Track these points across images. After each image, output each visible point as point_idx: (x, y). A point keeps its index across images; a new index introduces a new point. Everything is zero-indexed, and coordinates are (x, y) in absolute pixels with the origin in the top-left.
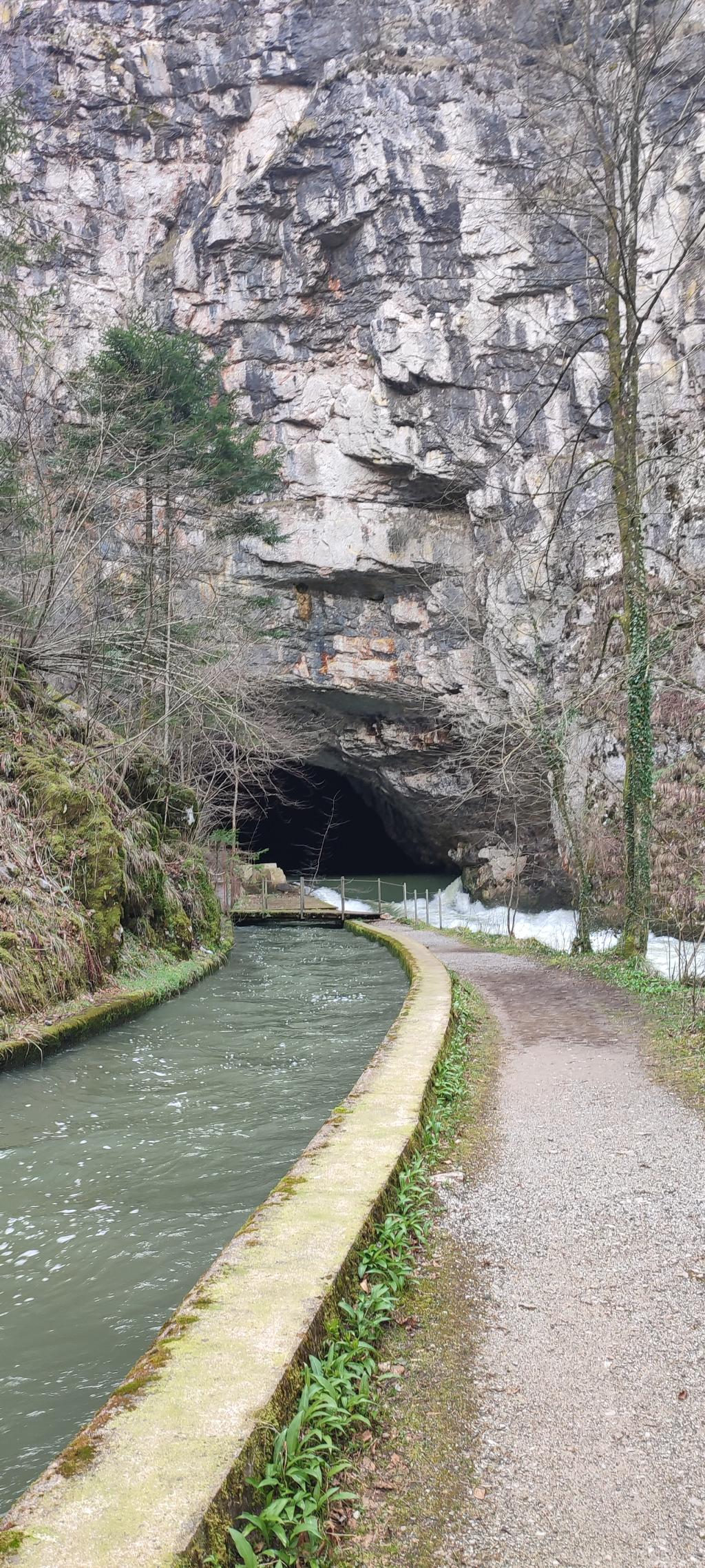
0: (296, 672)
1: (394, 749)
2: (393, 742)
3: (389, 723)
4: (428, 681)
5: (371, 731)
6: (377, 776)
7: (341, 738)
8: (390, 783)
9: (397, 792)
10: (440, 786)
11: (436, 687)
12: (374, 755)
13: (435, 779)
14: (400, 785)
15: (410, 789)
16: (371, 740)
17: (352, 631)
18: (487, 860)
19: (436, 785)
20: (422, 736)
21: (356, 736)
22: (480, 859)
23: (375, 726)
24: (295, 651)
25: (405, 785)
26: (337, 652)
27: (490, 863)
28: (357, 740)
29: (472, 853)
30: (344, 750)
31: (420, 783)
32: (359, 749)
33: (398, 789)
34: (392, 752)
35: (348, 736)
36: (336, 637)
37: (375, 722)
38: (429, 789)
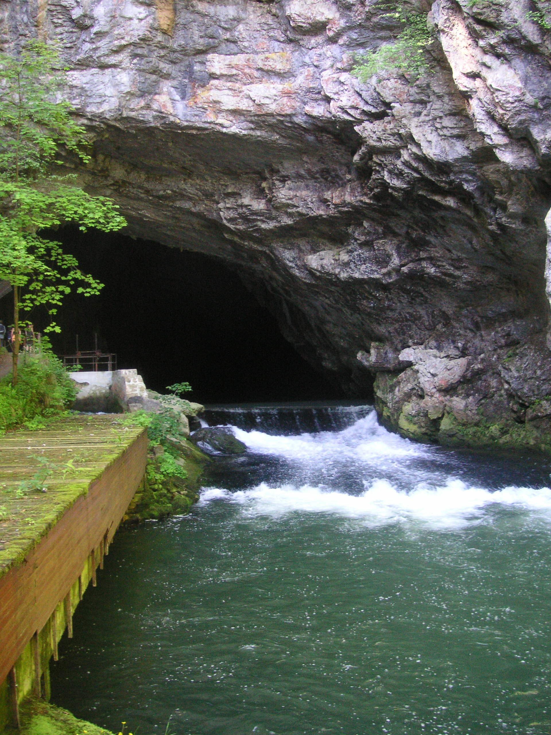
0: (155, 106)
1: (290, 215)
2: (288, 206)
3: (284, 180)
4: (339, 104)
5: (260, 193)
6: (268, 257)
7: (221, 205)
8: (285, 265)
9: (293, 277)
10: (352, 266)
11: (352, 112)
12: (263, 226)
13: (344, 257)
14: (299, 268)
15: (311, 272)
16: (260, 205)
17: (232, 46)
18: (410, 364)
19: (346, 264)
20: (328, 195)
21: (239, 202)
22: (400, 363)
23: (264, 185)
24: (154, 77)
25: (306, 267)
26: (213, 76)
27: (416, 367)
28: (242, 206)
29: (390, 355)
30: (225, 222)
31: (325, 262)
32: (245, 219)
33: (296, 272)
34: (288, 221)
35: (230, 203)
36: (210, 56)
37: (265, 179)
38: (337, 271)
